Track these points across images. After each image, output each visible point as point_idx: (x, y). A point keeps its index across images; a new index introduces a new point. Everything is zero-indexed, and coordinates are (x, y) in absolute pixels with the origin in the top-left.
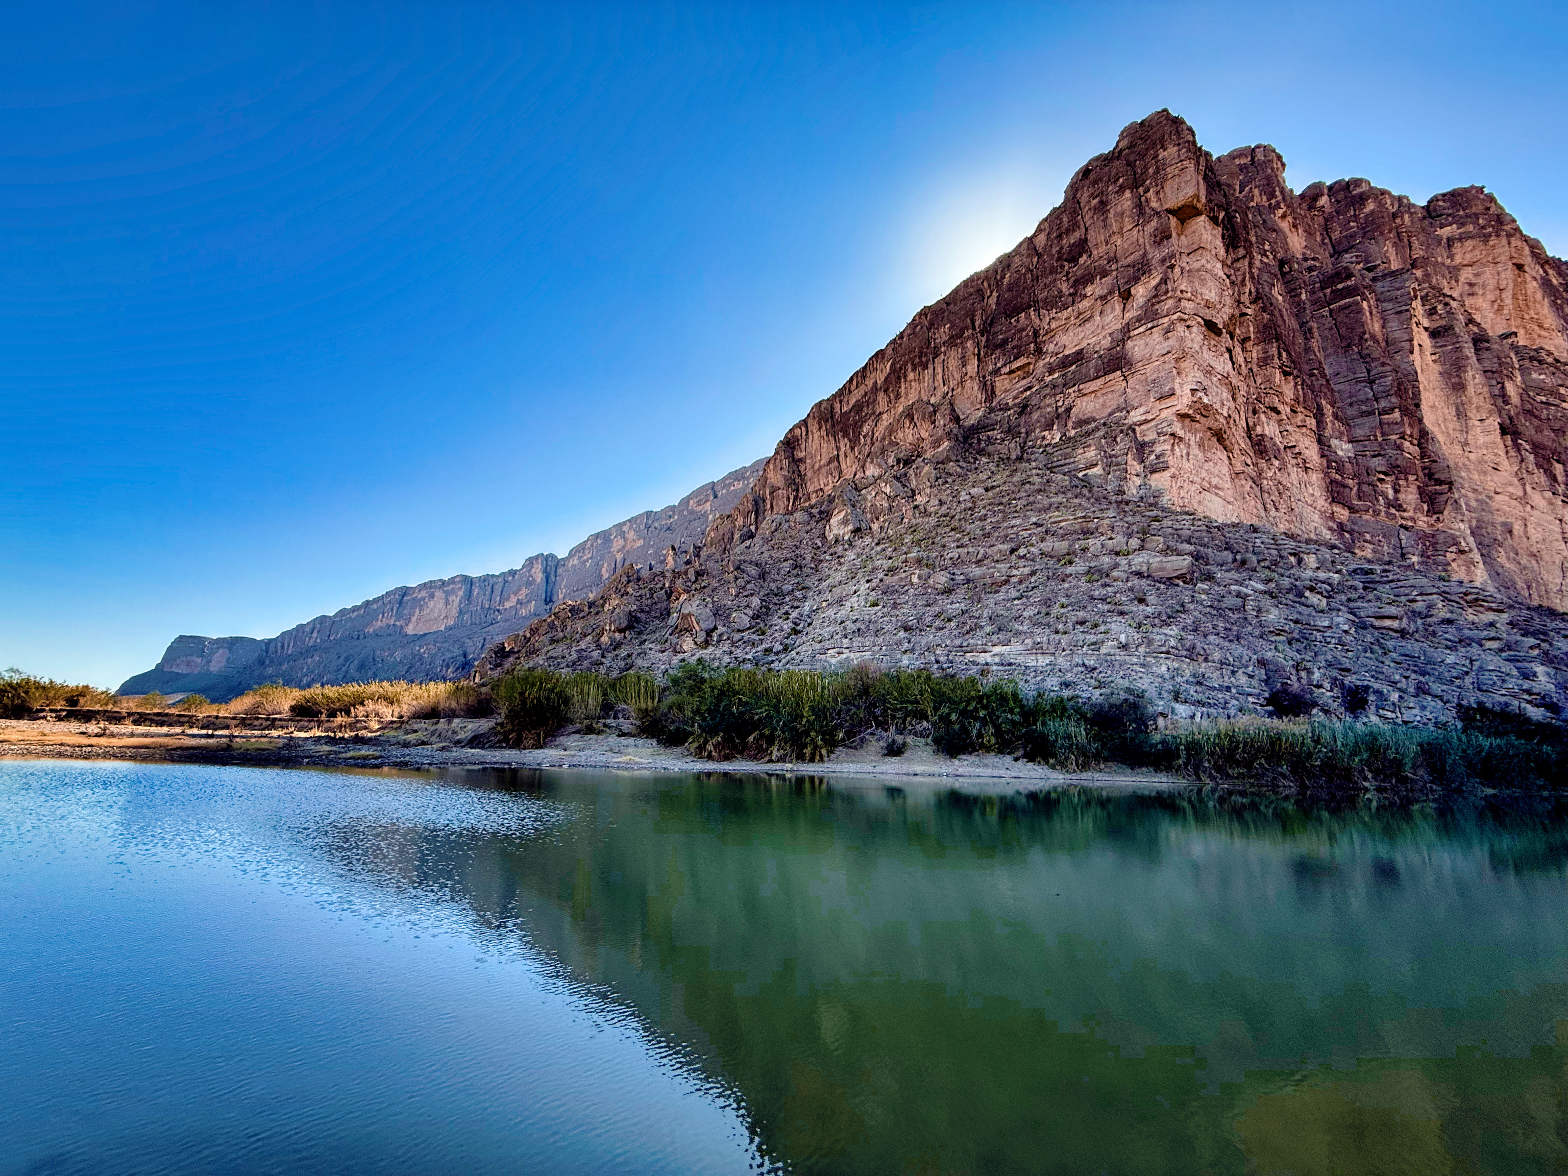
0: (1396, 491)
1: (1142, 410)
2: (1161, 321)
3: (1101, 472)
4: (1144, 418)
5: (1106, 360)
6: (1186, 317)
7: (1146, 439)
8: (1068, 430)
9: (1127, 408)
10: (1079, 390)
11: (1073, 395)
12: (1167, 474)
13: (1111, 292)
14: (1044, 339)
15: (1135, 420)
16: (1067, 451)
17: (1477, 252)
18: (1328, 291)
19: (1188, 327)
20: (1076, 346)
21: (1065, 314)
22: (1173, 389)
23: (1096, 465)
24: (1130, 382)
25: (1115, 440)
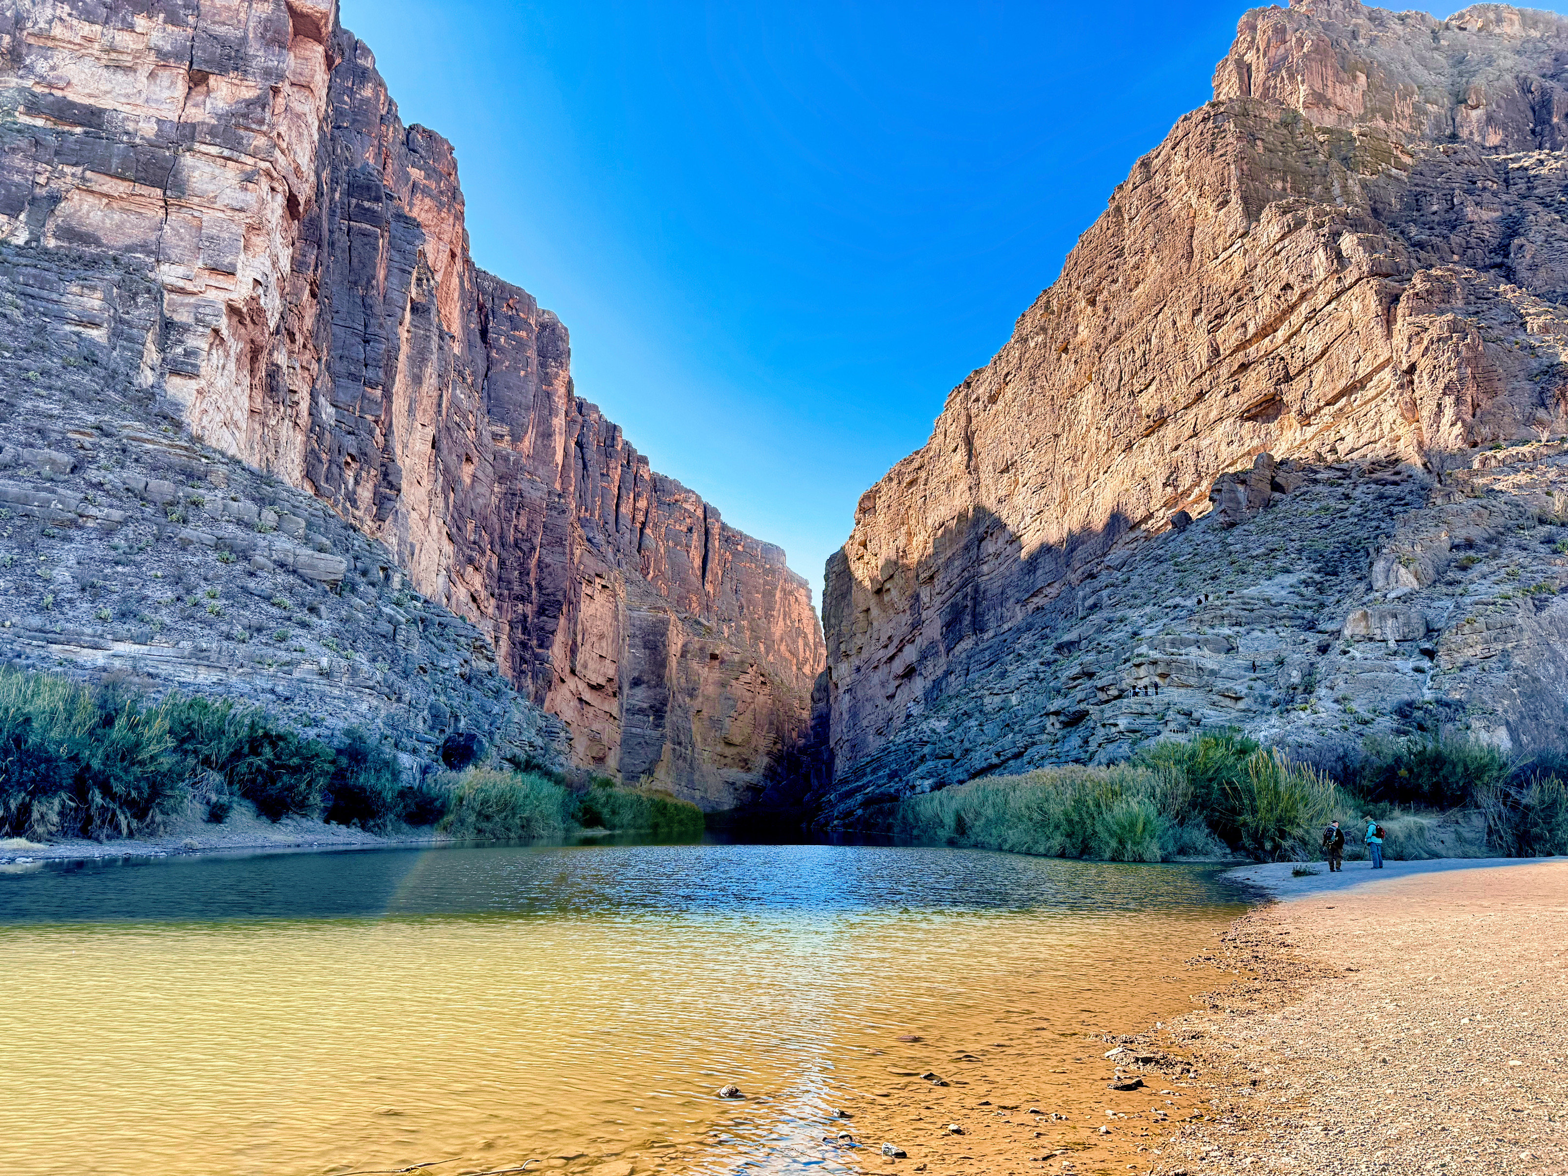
0: (357, 483)
1: (181, 270)
2: (243, 158)
3: (104, 341)
4: (181, 283)
5: (142, 158)
6: (275, 174)
7: (176, 318)
8: (44, 234)
9: (159, 254)
10: (83, 179)
11: (69, 179)
12: (193, 384)
13: (178, 56)
14: (31, 40)
15: (167, 280)
16: (50, 276)
17: (430, 216)
18: (354, 201)
19: (273, 189)
20: (90, 96)
21: (87, 29)
22: (234, 266)
23: (98, 326)
24: (173, 217)
25: (134, 299)
